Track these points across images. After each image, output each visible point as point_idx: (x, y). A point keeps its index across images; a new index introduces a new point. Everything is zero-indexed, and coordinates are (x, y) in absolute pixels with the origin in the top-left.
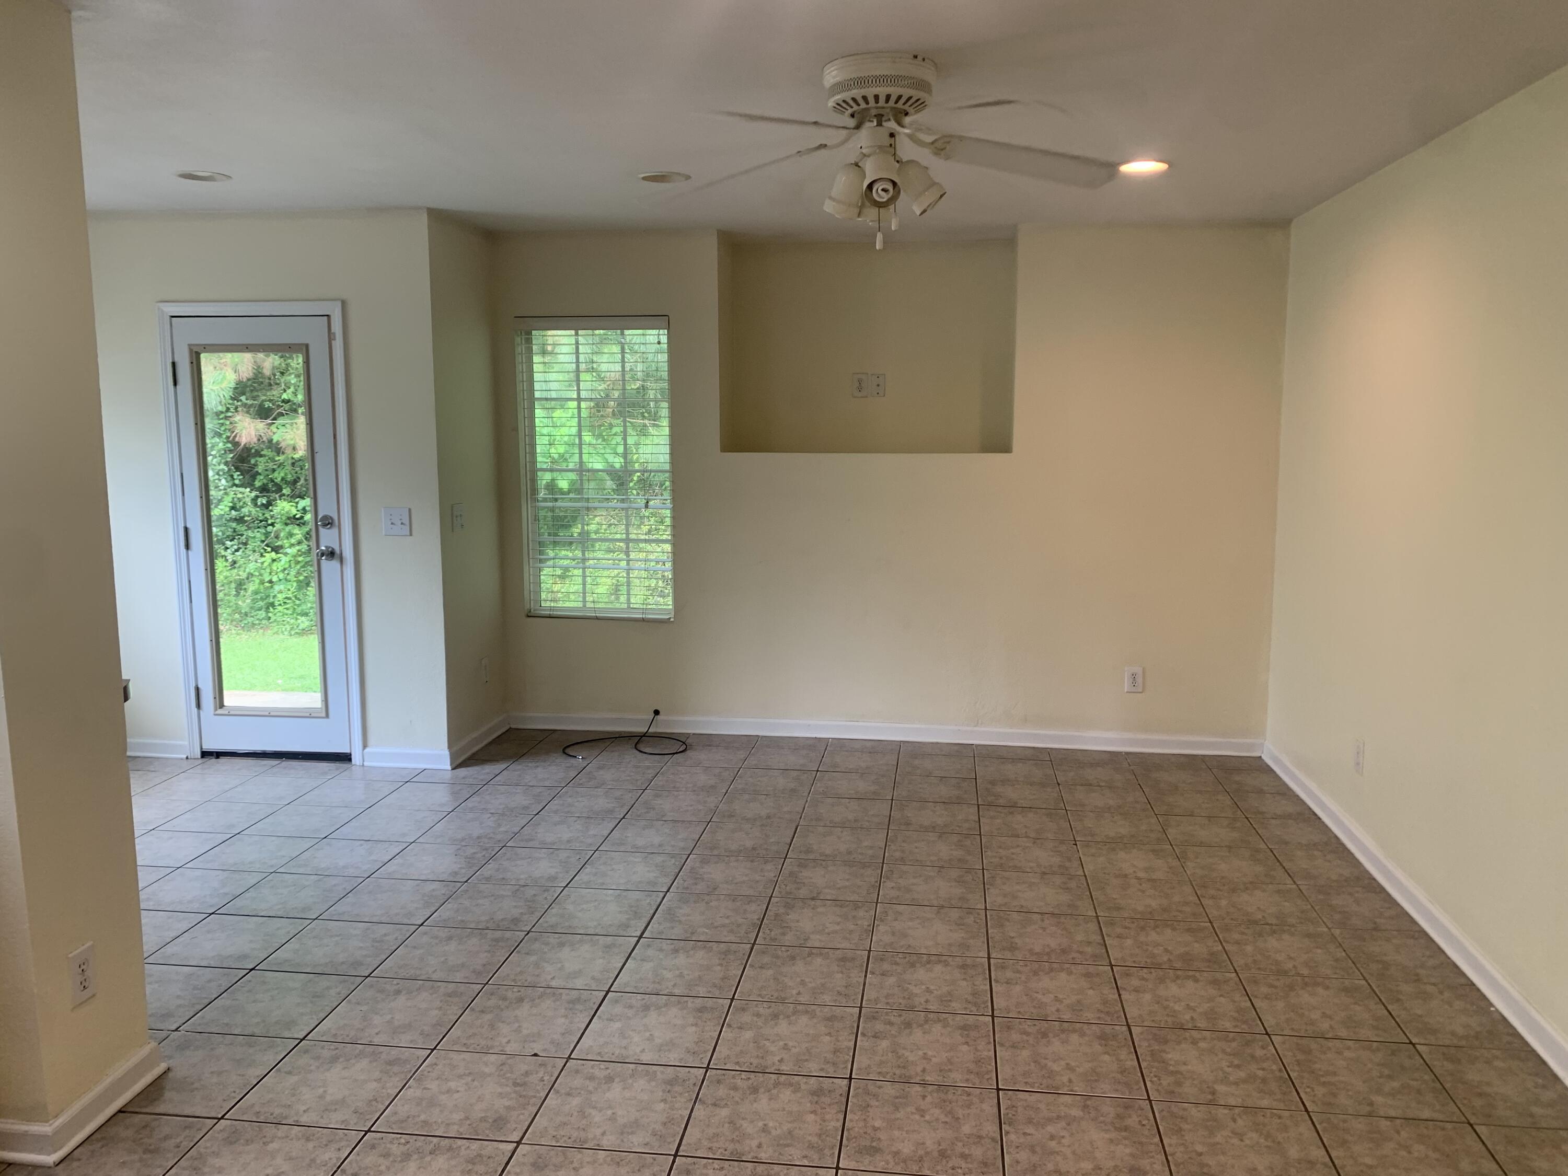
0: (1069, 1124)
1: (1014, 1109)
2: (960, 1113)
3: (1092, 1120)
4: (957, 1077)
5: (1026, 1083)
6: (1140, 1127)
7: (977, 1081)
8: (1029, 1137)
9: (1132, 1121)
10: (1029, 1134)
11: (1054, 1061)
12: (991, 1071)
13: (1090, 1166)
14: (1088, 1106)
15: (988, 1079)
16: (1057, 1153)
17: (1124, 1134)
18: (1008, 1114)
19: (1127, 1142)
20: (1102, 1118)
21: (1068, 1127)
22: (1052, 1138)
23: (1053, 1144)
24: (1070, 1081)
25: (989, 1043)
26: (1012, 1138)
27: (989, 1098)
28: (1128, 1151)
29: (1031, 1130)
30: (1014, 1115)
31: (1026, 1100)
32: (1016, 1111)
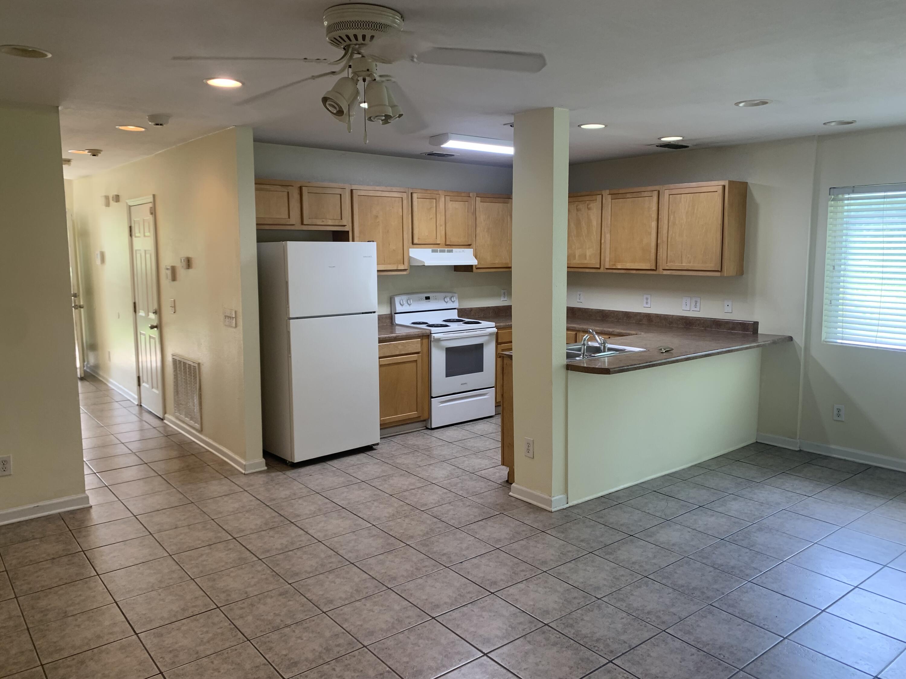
0: (202, 641)
1: (234, 636)
2: (259, 622)
3: (190, 648)
4: (275, 636)
5: (236, 650)
6: (163, 656)
7: (263, 639)
8: (218, 627)
9: (168, 658)
10: (219, 628)
11: (228, 670)
12: (259, 647)
13: (182, 628)
14: (196, 654)
15: (258, 643)
16: (201, 627)
17: (171, 649)
18: (235, 632)
19: (168, 646)
20: (186, 651)
21: (201, 639)
22: (207, 632)
23: (205, 630)
24: (212, 662)
25: (273, 662)
26: (227, 623)
27: (250, 634)
28: (166, 642)
29: (219, 631)
30: (232, 633)
31: (230, 642)
32: (232, 635)
